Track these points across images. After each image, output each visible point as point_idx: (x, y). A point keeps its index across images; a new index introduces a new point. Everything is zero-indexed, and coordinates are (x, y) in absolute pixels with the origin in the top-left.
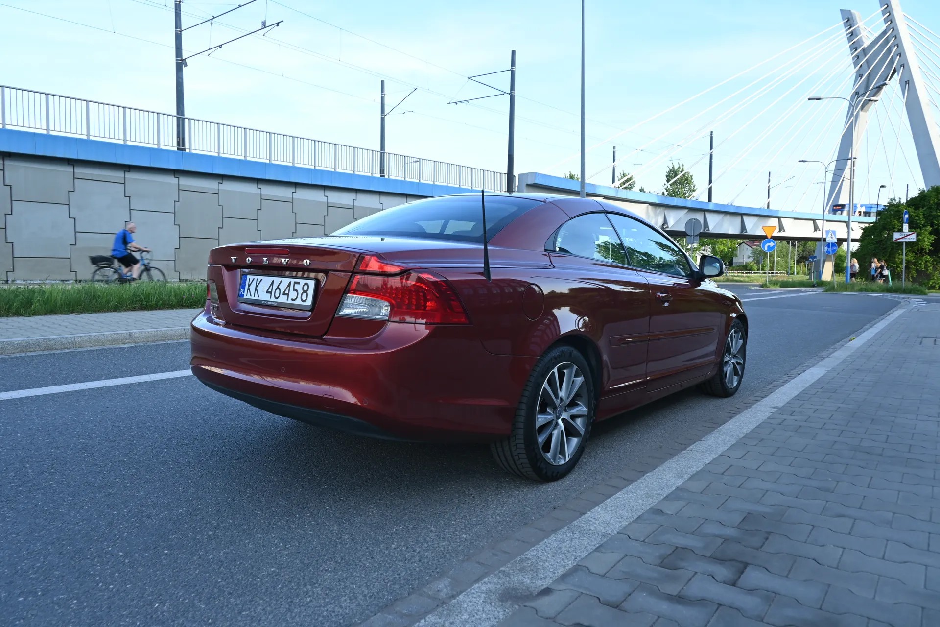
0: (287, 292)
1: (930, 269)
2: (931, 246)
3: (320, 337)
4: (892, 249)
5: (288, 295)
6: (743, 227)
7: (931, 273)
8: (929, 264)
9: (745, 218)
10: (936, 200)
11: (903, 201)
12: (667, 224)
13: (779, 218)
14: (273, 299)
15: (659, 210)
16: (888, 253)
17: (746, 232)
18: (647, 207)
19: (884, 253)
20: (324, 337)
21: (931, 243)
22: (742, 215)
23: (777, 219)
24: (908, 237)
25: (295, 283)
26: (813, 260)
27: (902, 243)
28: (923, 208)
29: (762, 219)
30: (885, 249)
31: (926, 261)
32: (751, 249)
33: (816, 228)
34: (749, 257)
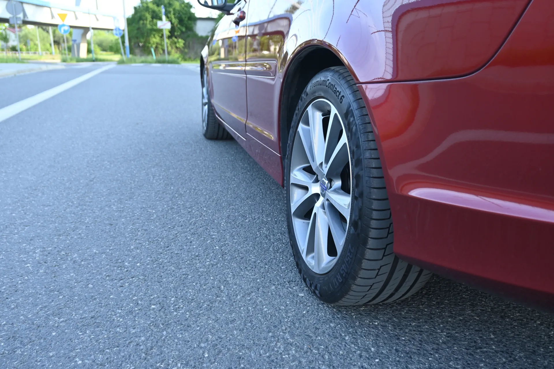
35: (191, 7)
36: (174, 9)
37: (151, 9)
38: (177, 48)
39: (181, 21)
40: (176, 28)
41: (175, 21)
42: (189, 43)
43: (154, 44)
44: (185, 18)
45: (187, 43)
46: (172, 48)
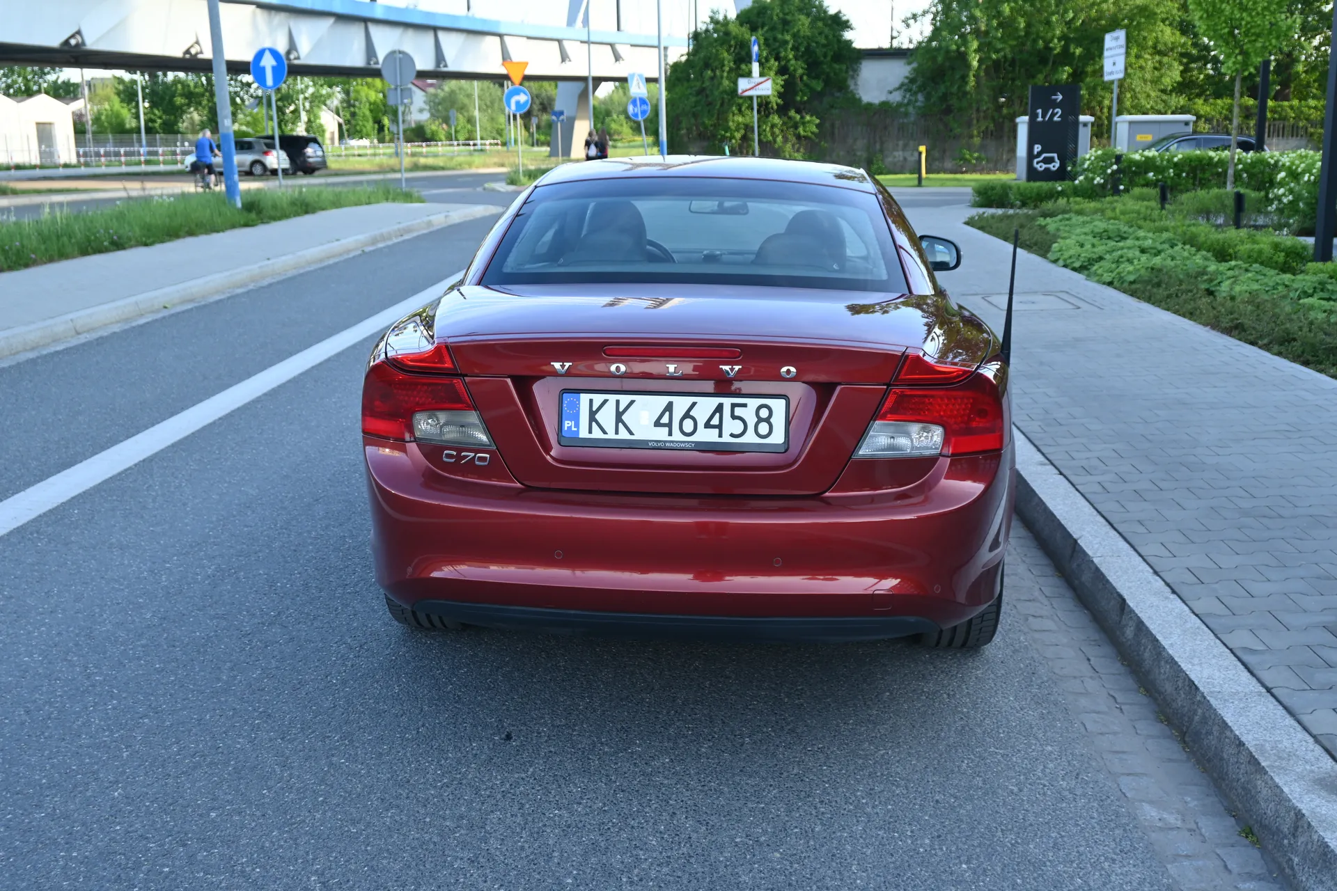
0: (715, 421)
1: (779, 139)
2: (779, 98)
3: (817, 497)
4: (722, 105)
5: (720, 427)
6: (440, 57)
7: (780, 147)
8: (777, 131)
9: (441, 35)
10: (781, 15)
11: (732, 15)
12: (296, 50)
13: (501, 36)
14: (677, 436)
15: (279, 18)
16: (716, 111)
17: (446, 66)
18: (254, 14)
19: (709, 111)
20: (827, 494)
21: (779, 93)
22: (435, 29)
23: (498, 39)
24: (760, 86)
25: (734, 406)
26: (558, 118)
27: (751, 98)
28: (762, 28)
29: (472, 38)
30: (710, 104)
31: (773, 126)
32: (423, 93)
33: (564, 57)
34: (421, 111)
35: (846, 25)
36: (795, 36)
37: (735, 38)
38: (799, 137)
39: (813, 66)
40: (800, 85)
41: (798, 68)
42: (833, 126)
43: (737, 130)
44: (825, 56)
45: (827, 125)
46: (786, 140)
